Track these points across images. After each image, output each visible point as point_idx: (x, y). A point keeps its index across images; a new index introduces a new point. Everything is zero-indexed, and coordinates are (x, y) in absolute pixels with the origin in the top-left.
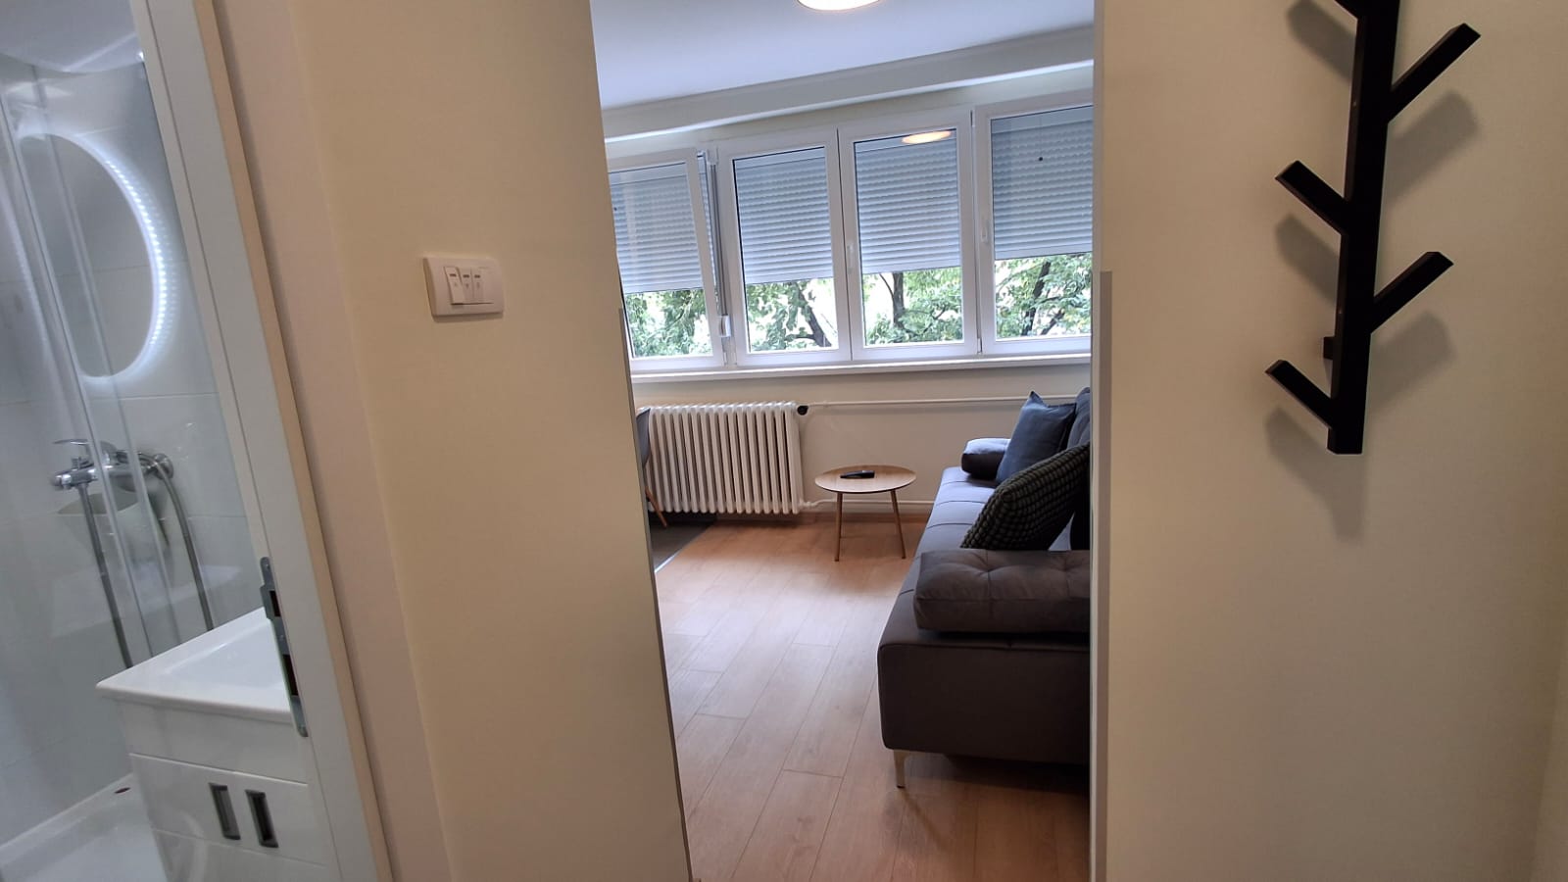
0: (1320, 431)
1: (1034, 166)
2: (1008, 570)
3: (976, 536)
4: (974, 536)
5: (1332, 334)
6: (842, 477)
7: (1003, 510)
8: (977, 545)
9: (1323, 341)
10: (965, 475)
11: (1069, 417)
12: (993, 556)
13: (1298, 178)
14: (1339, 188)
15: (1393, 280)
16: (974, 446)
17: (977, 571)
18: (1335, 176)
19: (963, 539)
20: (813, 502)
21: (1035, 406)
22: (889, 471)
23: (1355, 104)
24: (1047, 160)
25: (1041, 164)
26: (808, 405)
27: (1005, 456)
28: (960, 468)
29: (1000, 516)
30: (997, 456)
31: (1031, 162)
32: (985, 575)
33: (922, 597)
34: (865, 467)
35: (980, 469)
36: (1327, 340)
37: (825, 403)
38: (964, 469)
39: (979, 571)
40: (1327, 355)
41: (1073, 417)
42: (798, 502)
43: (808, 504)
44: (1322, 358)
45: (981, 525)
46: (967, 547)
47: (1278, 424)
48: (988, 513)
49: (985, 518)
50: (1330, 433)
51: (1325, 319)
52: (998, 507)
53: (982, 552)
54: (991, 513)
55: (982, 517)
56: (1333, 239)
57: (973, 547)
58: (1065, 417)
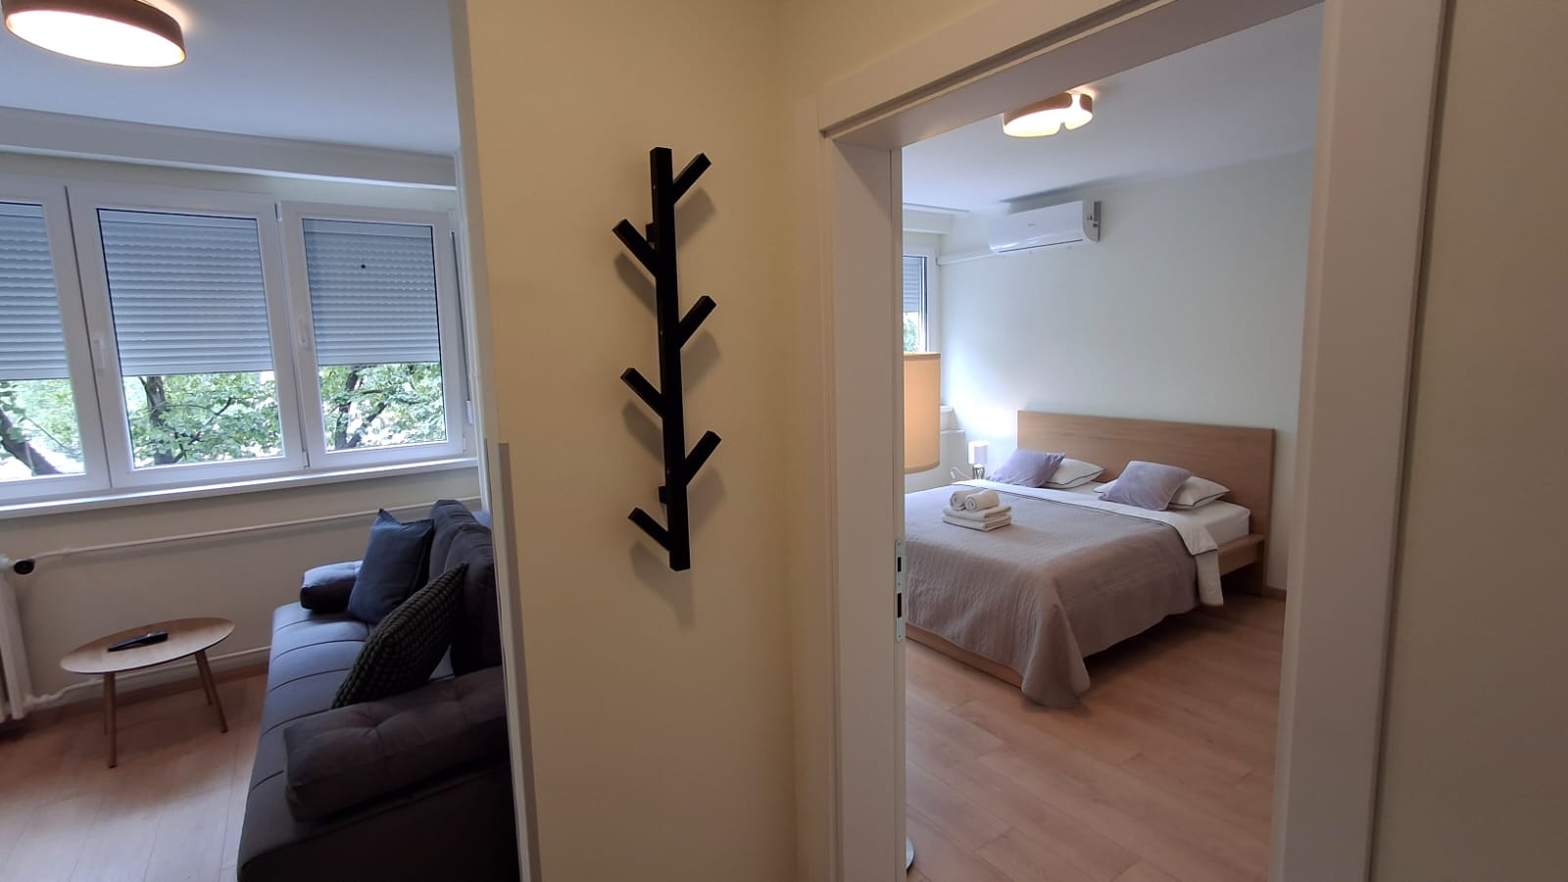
0: (664, 555)
1: (356, 272)
2: (398, 720)
3: (353, 690)
4: (349, 691)
5: (663, 484)
6: (111, 650)
7: (385, 655)
8: (354, 700)
9: (658, 492)
10: (304, 612)
11: (427, 534)
12: (376, 707)
13: (632, 378)
14: (658, 388)
15: (694, 446)
16: (313, 576)
17: (362, 731)
18: (655, 380)
19: (334, 697)
20: (51, 694)
21: (388, 526)
22: (189, 626)
23: (661, 333)
24: (370, 268)
25: (364, 271)
26: (32, 557)
27: (357, 583)
28: (299, 604)
29: (382, 662)
30: (347, 584)
31: (352, 267)
32: (373, 732)
33: (299, 784)
34: (148, 628)
35: (324, 603)
36: (661, 489)
37: (66, 550)
38: (304, 606)
39: (366, 729)
40: (662, 500)
41: (432, 534)
42: (23, 699)
43: (44, 698)
44: (659, 503)
45: (358, 677)
46: (341, 705)
47: (638, 553)
48: (366, 662)
49: (362, 668)
50: (671, 555)
51: (659, 475)
52: (379, 654)
53: (362, 707)
54: (370, 661)
55: (357, 667)
56: (658, 421)
57: (349, 704)
58: (423, 534)
